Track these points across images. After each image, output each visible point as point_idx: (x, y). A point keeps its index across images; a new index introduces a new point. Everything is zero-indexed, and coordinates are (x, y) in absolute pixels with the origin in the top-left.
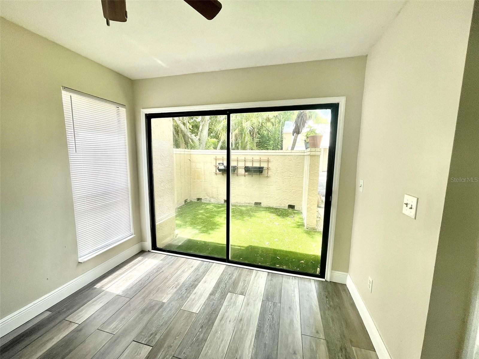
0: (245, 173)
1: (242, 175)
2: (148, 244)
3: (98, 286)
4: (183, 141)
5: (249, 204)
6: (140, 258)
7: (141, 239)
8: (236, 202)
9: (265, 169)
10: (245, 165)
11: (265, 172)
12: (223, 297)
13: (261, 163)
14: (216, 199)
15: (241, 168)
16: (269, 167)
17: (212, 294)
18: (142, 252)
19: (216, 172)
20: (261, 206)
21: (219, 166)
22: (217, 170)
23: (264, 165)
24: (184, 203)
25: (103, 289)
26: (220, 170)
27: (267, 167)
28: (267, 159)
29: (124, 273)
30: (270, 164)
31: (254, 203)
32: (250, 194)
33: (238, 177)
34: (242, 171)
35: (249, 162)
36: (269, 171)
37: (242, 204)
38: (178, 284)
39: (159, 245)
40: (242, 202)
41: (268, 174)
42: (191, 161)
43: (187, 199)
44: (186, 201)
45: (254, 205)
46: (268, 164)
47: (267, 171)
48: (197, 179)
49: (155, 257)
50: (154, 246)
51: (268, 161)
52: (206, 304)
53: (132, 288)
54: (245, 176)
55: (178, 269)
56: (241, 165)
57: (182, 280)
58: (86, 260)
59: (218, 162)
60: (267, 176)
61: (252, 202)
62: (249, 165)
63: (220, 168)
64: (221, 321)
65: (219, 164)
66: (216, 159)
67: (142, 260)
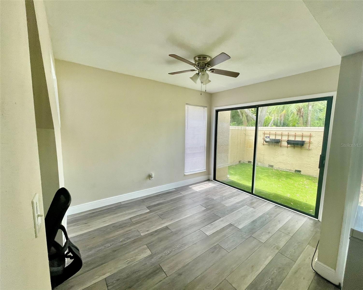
0: (288, 145)
1: (285, 147)
2: (212, 177)
3: (190, 187)
4: (246, 120)
5: (290, 170)
6: (207, 182)
7: (208, 173)
8: (278, 168)
9: (307, 143)
10: (288, 139)
11: (306, 146)
12: (243, 205)
13: (303, 137)
14: (262, 164)
15: (284, 141)
16: (311, 141)
17: (238, 203)
18: (209, 180)
19: (264, 143)
20: (301, 173)
21: (266, 139)
22: (264, 142)
23: (306, 139)
24: (238, 162)
25: (192, 188)
26: (266, 142)
27: (309, 141)
28: (309, 134)
29: (200, 185)
30: (312, 139)
31: (294, 170)
32: (291, 162)
33: (281, 148)
34: (285, 144)
35: (292, 137)
36: (311, 145)
37: (283, 169)
38: (222, 195)
39: (217, 179)
40: (283, 168)
41: (309, 147)
42: (246, 135)
43: (241, 161)
44: (239, 162)
45: (294, 172)
46: (310, 139)
47: (308, 144)
48: (249, 147)
49: (214, 183)
50: (215, 179)
51: (310, 136)
52: (232, 205)
53: (202, 191)
54: (287, 148)
55: (224, 190)
56: (285, 138)
57: (225, 194)
58: (187, 174)
59: (266, 136)
60: (309, 149)
61: (292, 169)
62: (292, 139)
63: (266, 140)
64: (237, 212)
65: (266, 137)
66: (264, 134)
67: (208, 183)
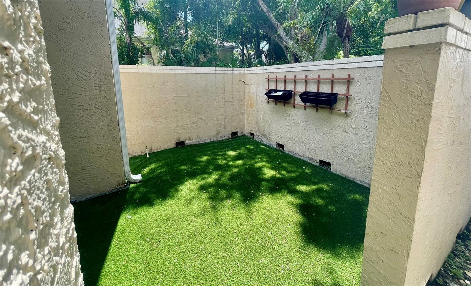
0: (305, 104)
1: (301, 107)
5: (310, 159)
9: (341, 99)
10: (306, 89)
11: (340, 106)
13: (334, 85)
15: (298, 94)
16: (350, 93)
20: (331, 169)
23: (340, 90)
24: (231, 136)
27: (346, 93)
28: (346, 77)
30: (352, 88)
31: (318, 160)
32: (312, 142)
33: (295, 109)
35: (311, 84)
36: (349, 103)
37: (299, 156)
40: (299, 153)
41: (346, 108)
42: (246, 83)
44: (233, 134)
45: (318, 165)
46: (348, 88)
47: (344, 102)
51: (349, 82)
54: (305, 109)
56: (301, 88)
60: (346, 113)
61: (315, 158)
62: (312, 88)
66: (269, 79)
